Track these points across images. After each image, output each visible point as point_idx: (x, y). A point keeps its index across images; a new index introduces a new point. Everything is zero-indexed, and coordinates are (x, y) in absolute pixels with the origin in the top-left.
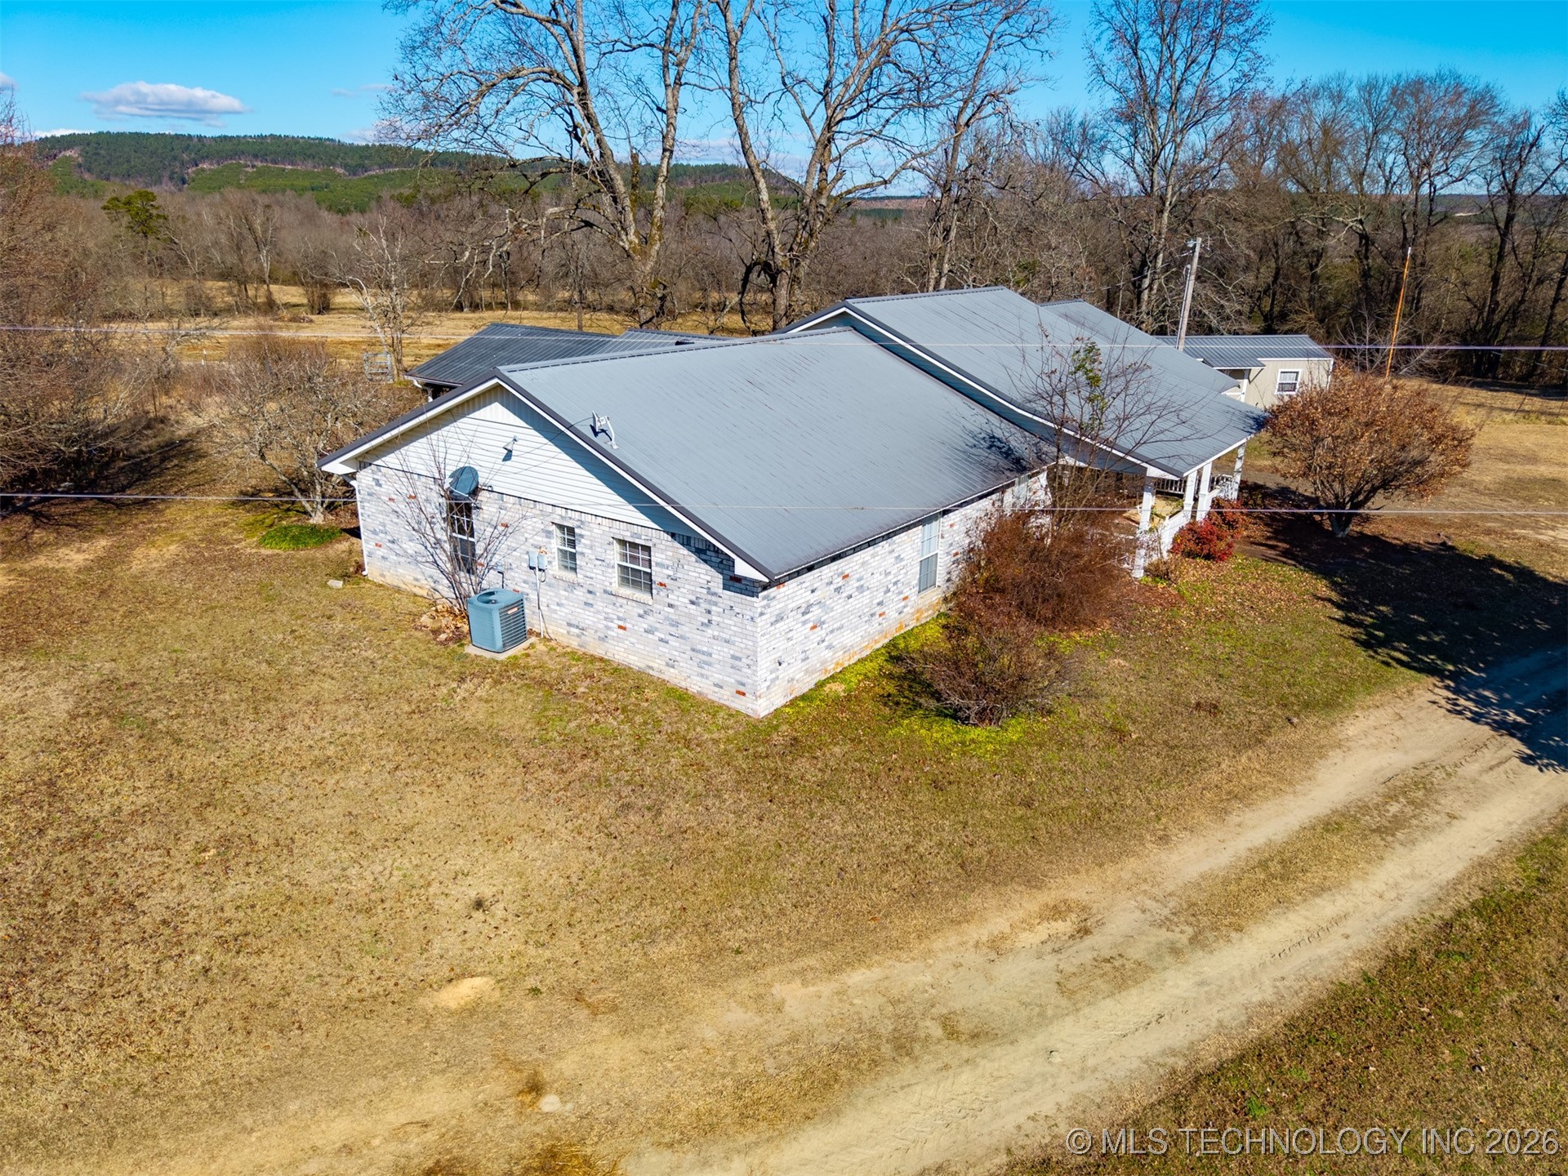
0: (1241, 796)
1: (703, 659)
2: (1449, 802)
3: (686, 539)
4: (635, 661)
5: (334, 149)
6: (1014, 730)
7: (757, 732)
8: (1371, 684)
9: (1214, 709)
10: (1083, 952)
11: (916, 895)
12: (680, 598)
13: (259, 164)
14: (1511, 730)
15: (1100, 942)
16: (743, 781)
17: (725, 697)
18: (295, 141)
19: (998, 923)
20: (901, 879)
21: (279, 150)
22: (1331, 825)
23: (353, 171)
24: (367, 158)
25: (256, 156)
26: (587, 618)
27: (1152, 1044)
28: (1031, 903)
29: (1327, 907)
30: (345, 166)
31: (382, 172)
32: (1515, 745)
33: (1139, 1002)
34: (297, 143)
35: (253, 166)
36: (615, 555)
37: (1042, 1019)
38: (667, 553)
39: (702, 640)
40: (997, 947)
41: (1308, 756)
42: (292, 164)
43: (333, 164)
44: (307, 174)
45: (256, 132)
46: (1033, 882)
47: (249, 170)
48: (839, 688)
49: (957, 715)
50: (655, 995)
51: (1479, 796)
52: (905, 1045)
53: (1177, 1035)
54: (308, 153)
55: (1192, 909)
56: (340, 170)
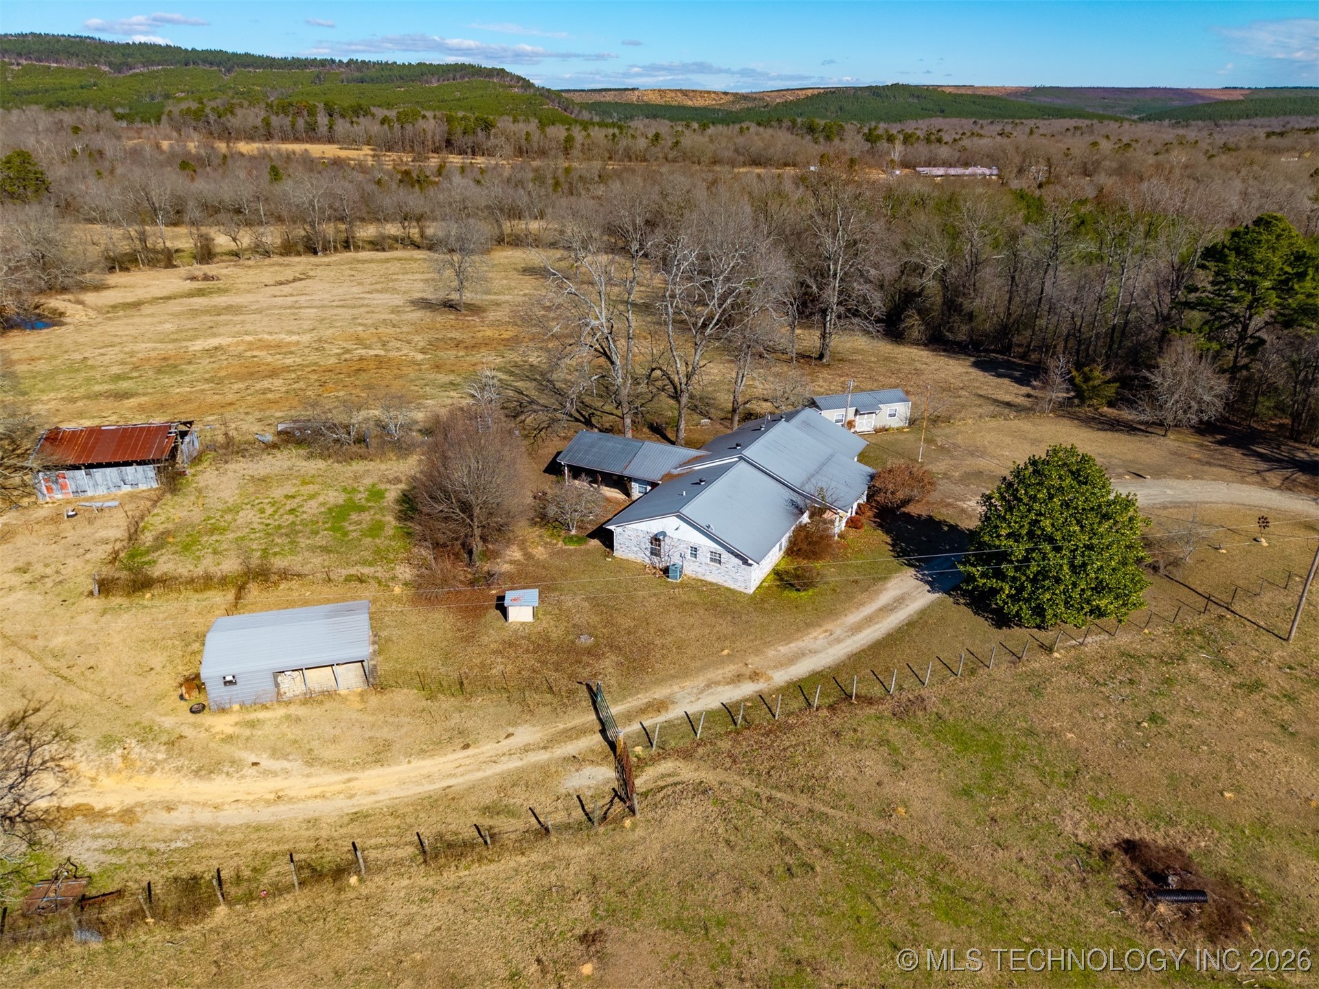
0: (862, 604)
1: (735, 580)
2: (907, 602)
3: (732, 553)
4: (714, 581)
5: (96, 47)
6: (810, 592)
7: (752, 597)
8: (897, 571)
9: (856, 582)
10: (832, 638)
11: (798, 630)
12: (730, 566)
13: (24, 62)
14: (927, 582)
15: (834, 636)
16: (755, 610)
17: (741, 589)
18: (57, 39)
19: (815, 634)
20: (794, 627)
21: (42, 48)
22: (881, 610)
23: (118, 68)
24: (129, 55)
25: (20, 55)
26: (699, 570)
27: (845, 651)
28: (820, 630)
29: (877, 626)
30: (110, 64)
31: (145, 70)
32: (928, 588)
33: (842, 645)
34: (58, 41)
35: (18, 64)
36: (709, 555)
37: (826, 649)
38: (725, 555)
39: (736, 576)
40: (815, 638)
41: (877, 593)
42: (57, 61)
43: (97, 62)
44: (73, 72)
45: (18, 31)
46: (820, 626)
47: (14, 67)
48: (765, 584)
49: (798, 590)
50: (757, 650)
51: (915, 599)
52: (803, 654)
53: (849, 649)
54: (71, 50)
55: (852, 629)
56: (105, 68)
